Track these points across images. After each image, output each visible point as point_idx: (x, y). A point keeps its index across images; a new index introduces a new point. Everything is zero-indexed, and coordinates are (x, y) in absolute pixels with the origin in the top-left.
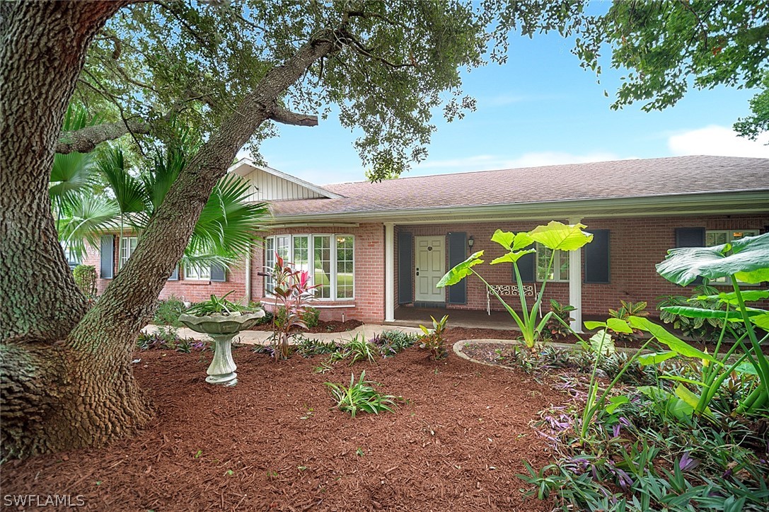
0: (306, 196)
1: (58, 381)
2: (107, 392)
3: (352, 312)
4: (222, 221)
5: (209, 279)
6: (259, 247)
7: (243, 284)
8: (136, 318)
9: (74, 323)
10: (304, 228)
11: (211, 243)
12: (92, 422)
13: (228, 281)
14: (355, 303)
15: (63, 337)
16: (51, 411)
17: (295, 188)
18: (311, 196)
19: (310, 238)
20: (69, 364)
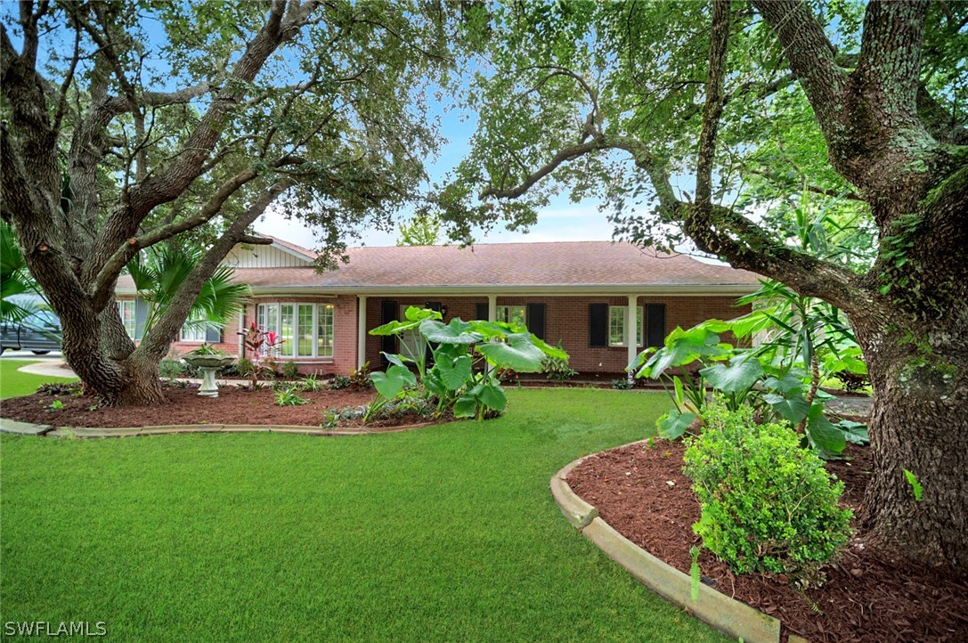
0: (298, 265)
1: (128, 375)
2: (147, 384)
3: (331, 368)
4: (212, 297)
5: (204, 341)
6: (251, 311)
7: (237, 345)
8: (161, 351)
9: (130, 353)
10: (289, 298)
11: (203, 311)
12: (142, 395)
13: (222, 341)
14: (333, 360)
15: (125, 359)
16: (125, 387)
17: (288, 257)
18: (303, 265)
19: (295, 306)
20: (131, 369)
